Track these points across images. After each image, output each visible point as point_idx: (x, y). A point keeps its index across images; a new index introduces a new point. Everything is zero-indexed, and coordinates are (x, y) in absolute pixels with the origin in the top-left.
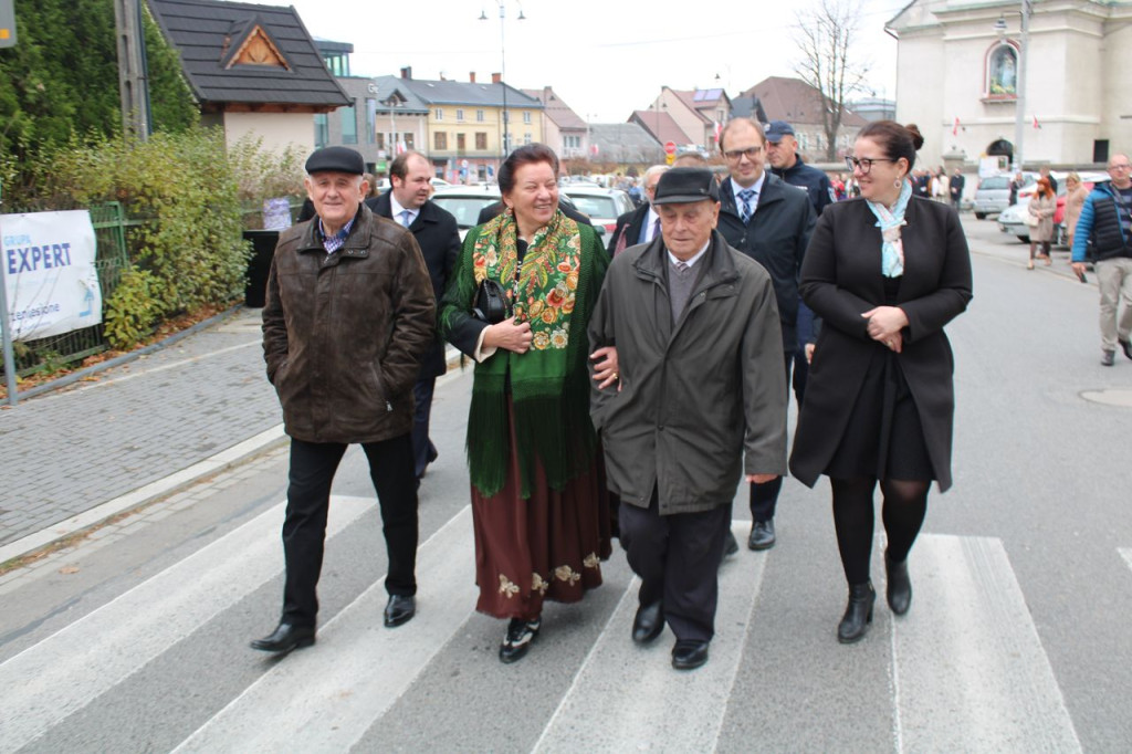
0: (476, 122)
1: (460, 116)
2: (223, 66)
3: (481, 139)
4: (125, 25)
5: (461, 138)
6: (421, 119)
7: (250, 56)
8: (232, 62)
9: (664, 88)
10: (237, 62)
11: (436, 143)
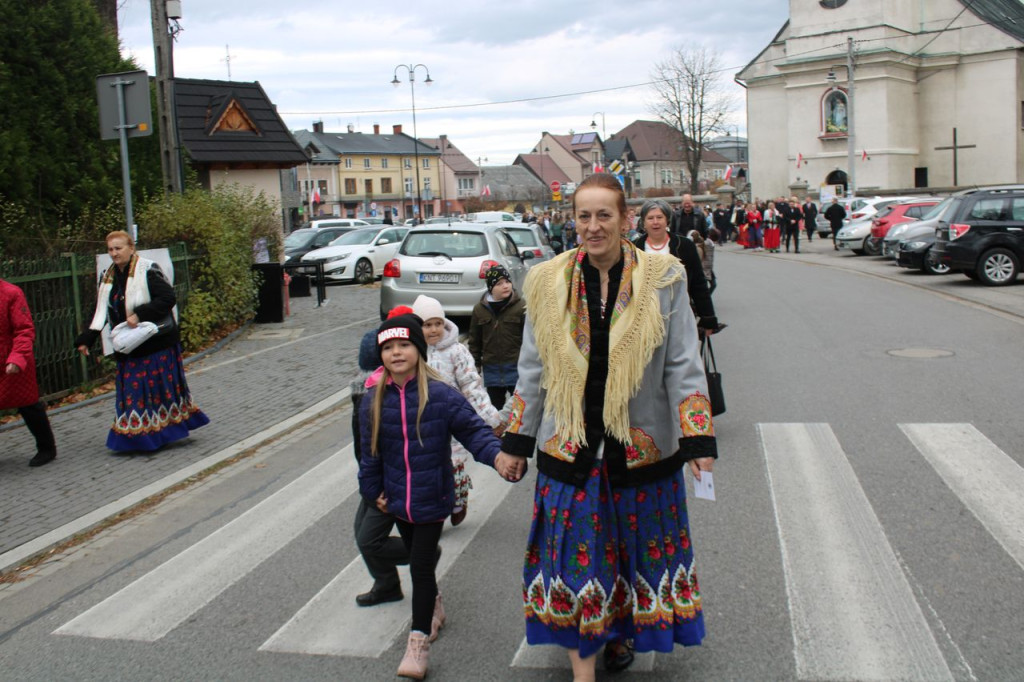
0: (381, 169)
1: (367, 164)
2: (207, 133)
3: (386, 183)
4: (164, 108)
5: (369, 183)
6: (333, 168)
7: (227, 123)
8: (214, 129)
9: (544, 134)
10: (218, 129)
11: (347, 188)
